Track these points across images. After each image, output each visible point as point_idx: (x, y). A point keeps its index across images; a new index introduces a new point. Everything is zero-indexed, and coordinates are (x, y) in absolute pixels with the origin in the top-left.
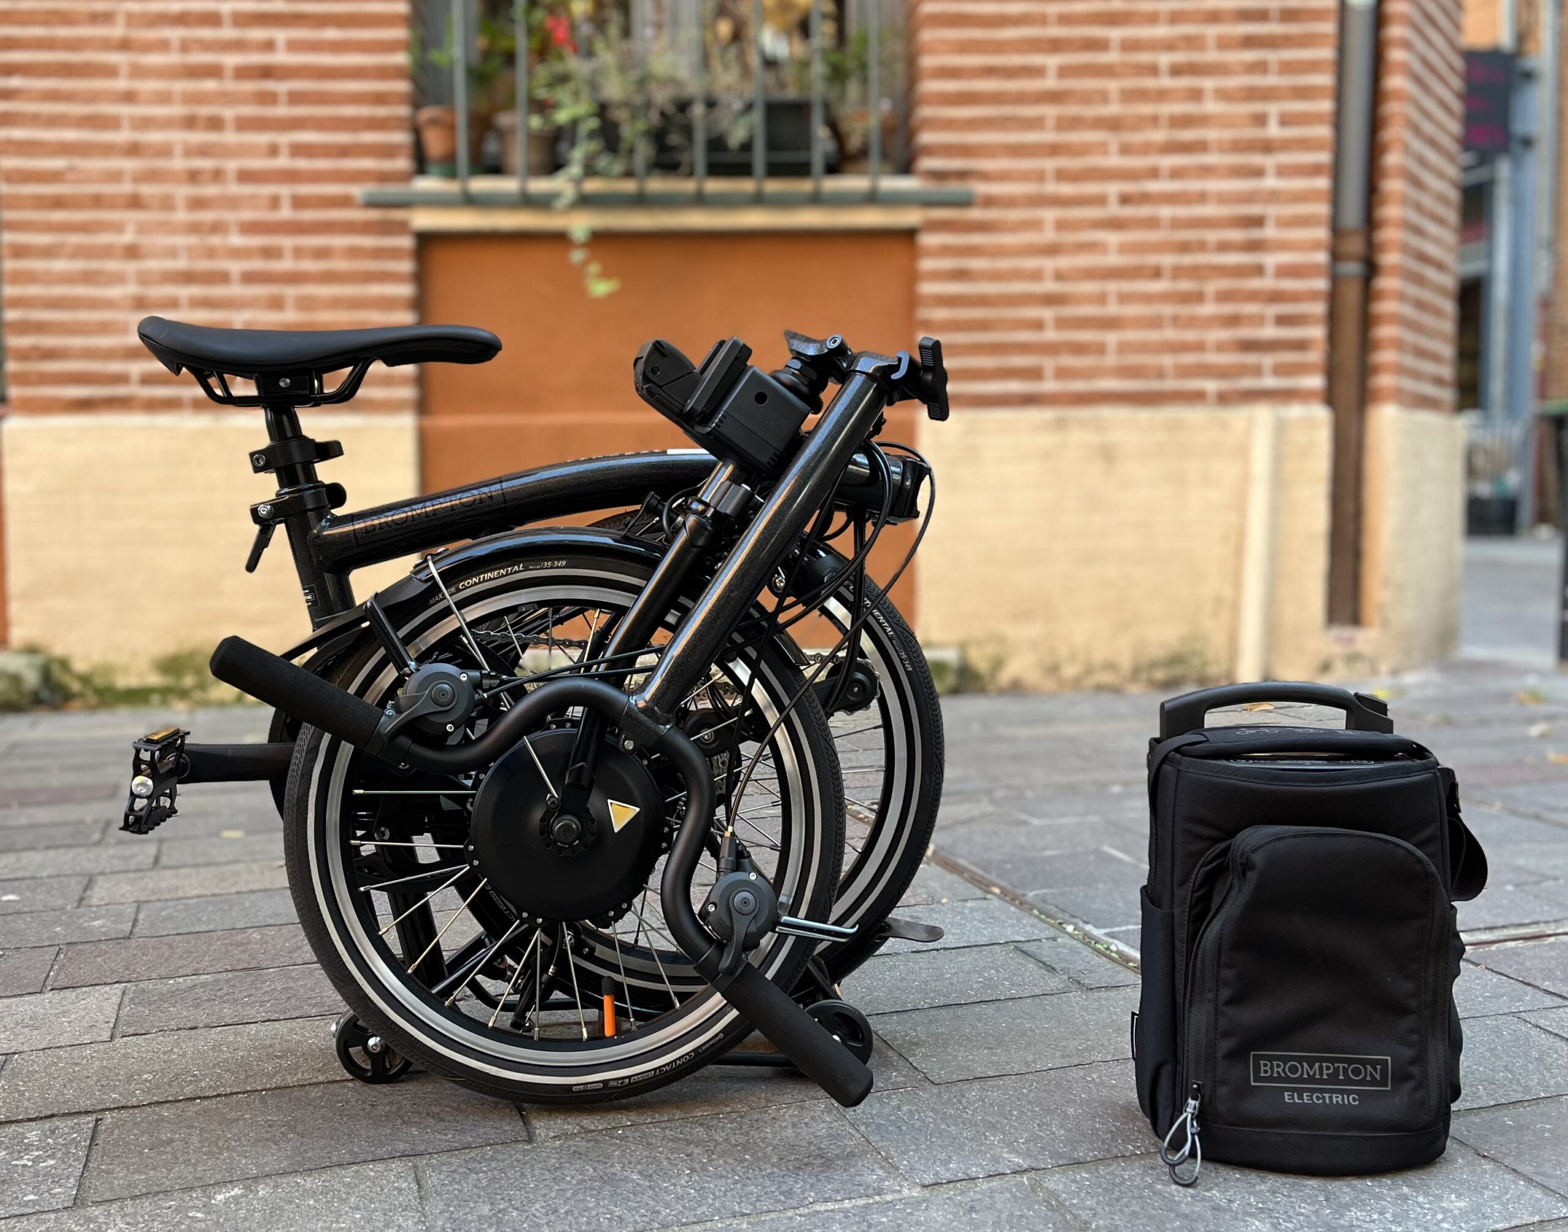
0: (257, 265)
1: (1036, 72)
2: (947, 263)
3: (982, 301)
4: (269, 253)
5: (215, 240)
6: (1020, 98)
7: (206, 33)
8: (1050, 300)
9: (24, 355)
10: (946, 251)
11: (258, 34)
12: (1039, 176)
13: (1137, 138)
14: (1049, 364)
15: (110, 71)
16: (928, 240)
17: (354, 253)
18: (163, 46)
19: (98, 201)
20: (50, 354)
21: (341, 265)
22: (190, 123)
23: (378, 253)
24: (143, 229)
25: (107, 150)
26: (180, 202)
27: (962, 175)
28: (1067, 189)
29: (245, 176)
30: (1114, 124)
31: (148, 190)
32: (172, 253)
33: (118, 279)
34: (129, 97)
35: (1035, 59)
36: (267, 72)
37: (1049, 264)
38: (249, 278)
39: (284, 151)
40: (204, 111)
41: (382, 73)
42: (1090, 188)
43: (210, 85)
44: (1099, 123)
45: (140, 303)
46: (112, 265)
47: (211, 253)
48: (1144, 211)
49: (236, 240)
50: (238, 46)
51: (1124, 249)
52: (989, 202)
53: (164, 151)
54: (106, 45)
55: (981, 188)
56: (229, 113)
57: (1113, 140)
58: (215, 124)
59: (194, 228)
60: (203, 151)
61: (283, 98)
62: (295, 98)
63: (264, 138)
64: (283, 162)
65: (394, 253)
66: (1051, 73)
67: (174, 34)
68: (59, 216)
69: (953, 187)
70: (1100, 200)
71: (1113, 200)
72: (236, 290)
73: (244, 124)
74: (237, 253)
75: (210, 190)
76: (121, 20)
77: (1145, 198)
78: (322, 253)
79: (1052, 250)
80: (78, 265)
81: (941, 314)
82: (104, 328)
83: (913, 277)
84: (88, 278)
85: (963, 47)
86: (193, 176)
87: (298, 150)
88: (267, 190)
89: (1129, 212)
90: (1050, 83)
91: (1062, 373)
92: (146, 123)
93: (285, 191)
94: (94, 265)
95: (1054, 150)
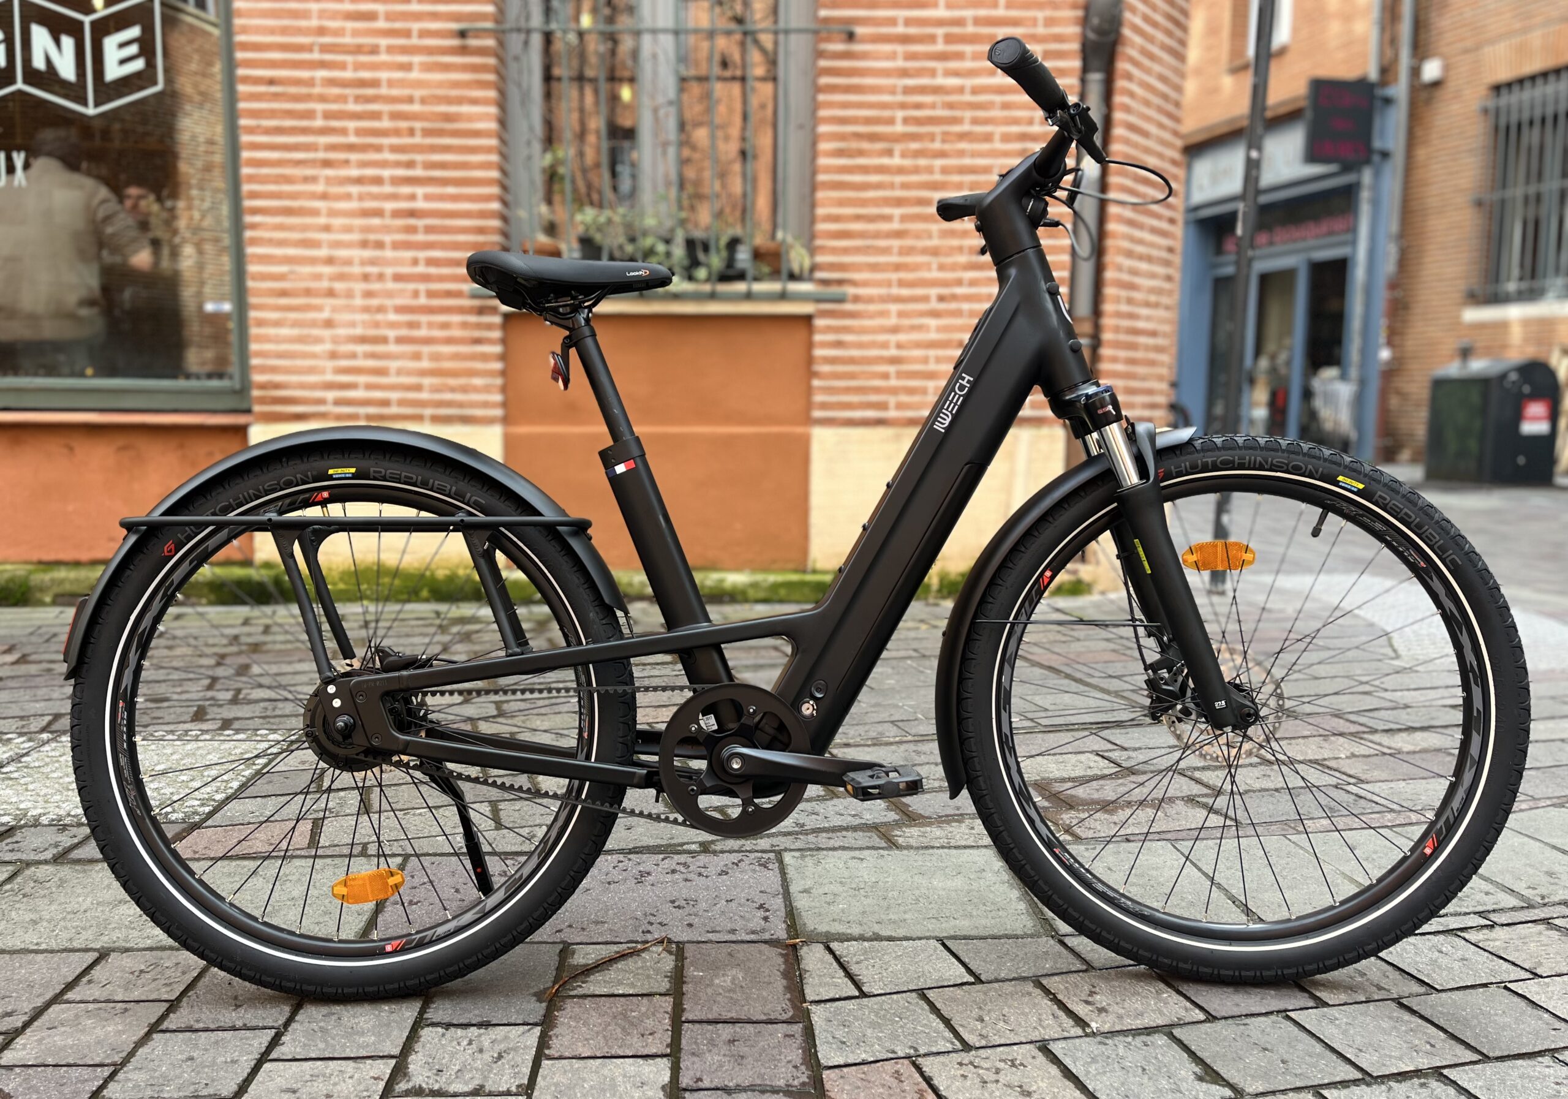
0: (404, 332)
1: (888, 218)
2: (830, 337)
3: (852, 361)
4: (412, 325)
5: (379, 317)
6: (877, 235)
7: (375, 189)
8: (894, 361)
9: (263, 386)
10: (829, 329)
11: (406, 190)
12: (889, 284)
13: (949, 260)
14: (892, 400)
15: (315, 213)
16: (819, 322)
17: (465, 325)
18: (348, 197)
19: (308, 292)
20: (277, 386)
21: (457, 333)
22: (364, 244)
23: (479, 326)
24: (334, 309)
25: (313, 261)
26: (358, 294)
27: (840, 282)
28: (905, 292)
29: (398, 278)
30: (935, 252)
31: (339, 286)
32: (353, 324)
33: (318, 340)
34: (327, 228)
35: (887, 211)
36: (412, 213)
37: (893, 338)
38: (400, 340)
39: (422, 262)
40: (372, 237)
41: (482, 214)
42: (919, 291)
43: (376, 221)
44: (925, 251)
45: (333, 355)
46: (316, 332)
47: (377, 325)
48: (953, 306)
49: (392, 317)
50: (394, 197)
51: (939, 329)
52: (857, 299)
53: (348, 262)
54: (313, 196)
55: (851, 291)
56: (388, 239)
57: (934, 261)
58: (380, 245)
59: (366, 309)
60: (372, 262)
61: (421, 230)
62: (429, 230)
63: (409, 254)
64: (421, 269)
65: (489, 327)
66: (896, 219)
67: (354, 190)
68: (284, 301)
69: (834, 290)
70: (925, 299)
71: (934, 299)
72: (392, 348)
73: (397, 246)
74: (393, 325)
75: (376, 286)
76: (322, 181)
77: (954, 298)
78: (445, 326)
79: (895, 330)
80: (295, 332)
81: (825, 368)
82: (311, 370)
83: (810, 345)
84: (301, 340)
85: (841, 203)
86: (366, 277)
87: (430, 262)
88: (411, 286)
89: (942, 306)
90: (895, 226)
91: (900, 406)
92: (337, 244)
93: (422, 287)
94: (305, 331)
95: (898, 267)
